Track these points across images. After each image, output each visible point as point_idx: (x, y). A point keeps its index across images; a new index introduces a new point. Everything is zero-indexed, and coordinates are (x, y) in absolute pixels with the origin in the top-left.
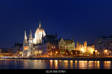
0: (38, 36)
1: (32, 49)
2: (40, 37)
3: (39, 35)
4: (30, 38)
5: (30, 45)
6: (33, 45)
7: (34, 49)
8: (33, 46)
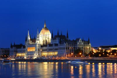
0: (44, 37)
1: (39, 50)
2: (46, 38)
3: (45, 35)
4: (37, 39)
5: (37, 45)
6: (40, 45)
7: (41, 50)
8: (40, 47)
